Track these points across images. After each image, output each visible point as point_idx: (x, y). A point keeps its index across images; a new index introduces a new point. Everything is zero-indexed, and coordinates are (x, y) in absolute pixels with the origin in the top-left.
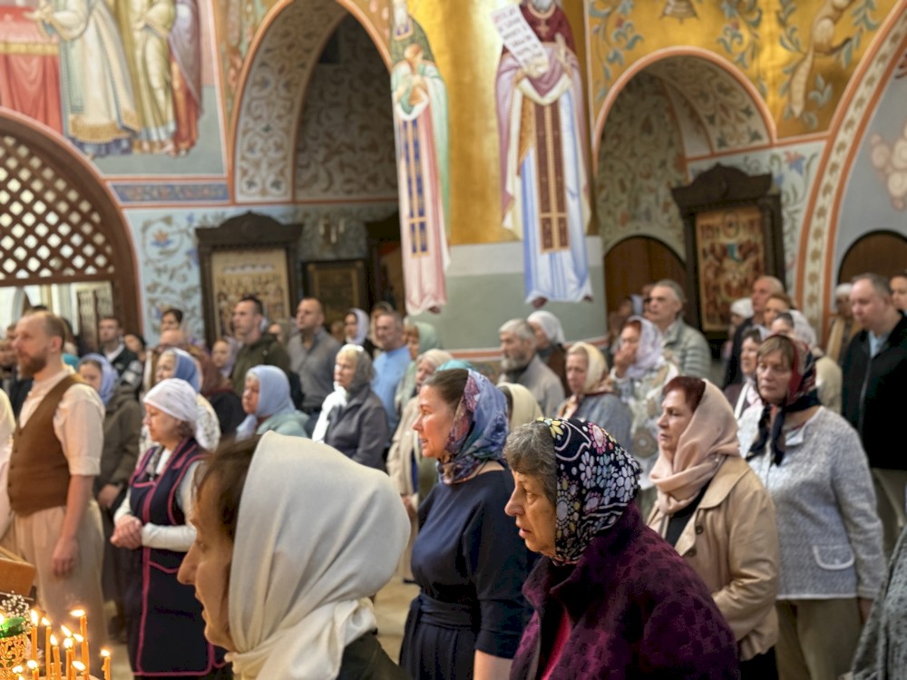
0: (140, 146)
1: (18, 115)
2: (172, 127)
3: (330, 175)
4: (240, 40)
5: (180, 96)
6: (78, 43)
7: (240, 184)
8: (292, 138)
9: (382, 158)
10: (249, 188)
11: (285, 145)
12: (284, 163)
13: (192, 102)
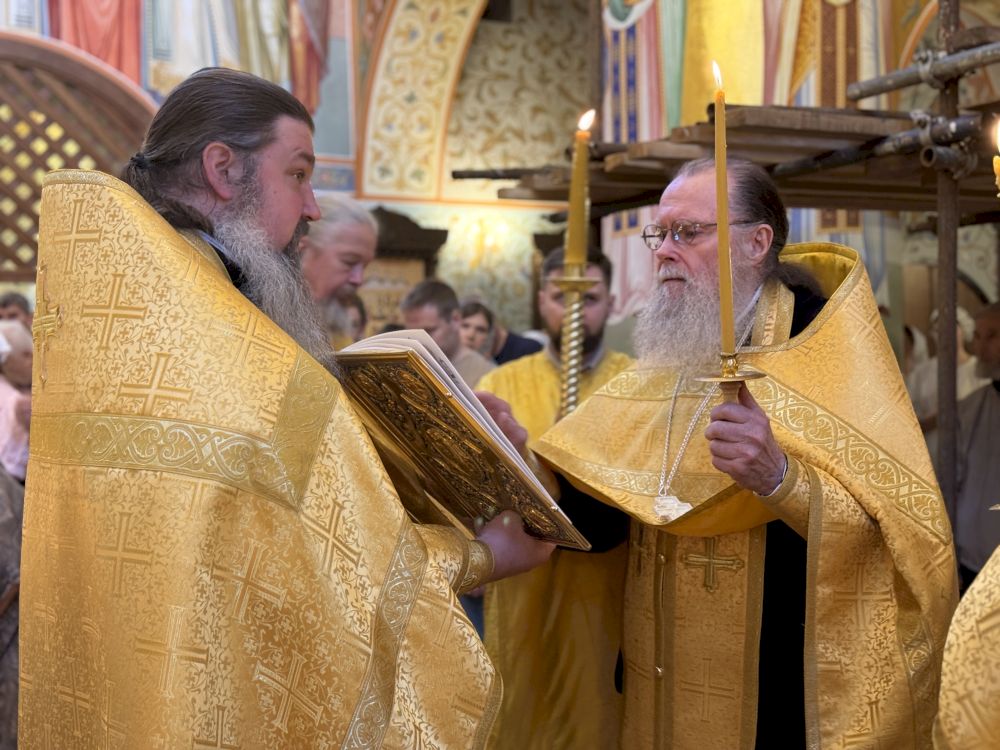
1: (82, 55)
5: (299, 48)
7: (370, 171)
8: (443, 113)
9: (559, 151)
10: (382, 177)
11: (433, 124)
12: (430, 147)
13: (315, 57)
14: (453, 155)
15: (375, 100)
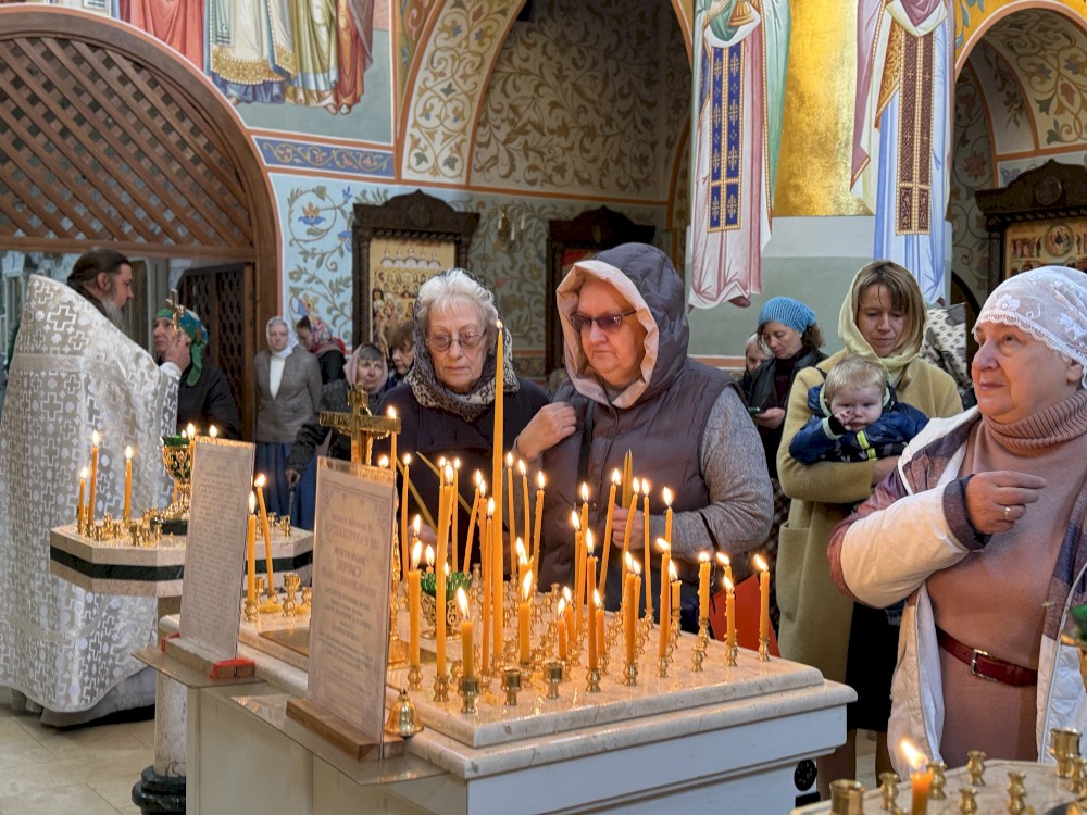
0: (295, 95)
2: (333, 76)
3: (512, 159)
5: (346, 38)
7: (408, 157)
8: (476, 105)
9: (573, 145)
10: (419, 163)
11: (467, 115)
12: (462, 136)
13: (358, 48)
14: (481, 145)
15: (416, 91)
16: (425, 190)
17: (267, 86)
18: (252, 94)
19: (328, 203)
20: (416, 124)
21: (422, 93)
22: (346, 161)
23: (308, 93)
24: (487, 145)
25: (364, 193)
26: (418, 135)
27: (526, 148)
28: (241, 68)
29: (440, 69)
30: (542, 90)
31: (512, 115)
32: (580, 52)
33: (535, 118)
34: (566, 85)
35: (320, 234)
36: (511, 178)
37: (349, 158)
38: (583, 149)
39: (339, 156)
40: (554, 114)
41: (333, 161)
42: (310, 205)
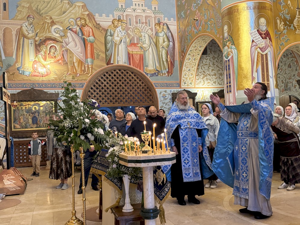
0: (160, 74)
1: (134, 68)
2: (167, 70)
3: (204, 81)
4: (184, 49)
5: (169, 63)
6: (147, 51)
7: (182, 83)
8: (195, 72)
9: (217, 77)
10: (184, 84)
11: (194, 74)
12: (193, 78)
13: (172, 64)
14: (197, 79)
15: (183, 71)
16: (186, 89)
17: (155, 73)
18: (152, 75)
19: (167, 93)
20: (183, 77)
21: (184, 71)
22: (170, 85)
23: (163, 74)
24: (199, 79)
25: (174, 91)
26: (184, 79)
27: (207, 79)
28: (150, 71)
29: (187, 66)
30: (210, 68)
31: (203, 73)
32: (218, 59)
33: (208, 73)
34: (215, 66)
35: (166, 99)
36: (204, 85)
37: (171, 84)
38: (219, 78)
39: (169, 85)
40: (213, 72)
41: (168, 86)
42: (164, 94)
